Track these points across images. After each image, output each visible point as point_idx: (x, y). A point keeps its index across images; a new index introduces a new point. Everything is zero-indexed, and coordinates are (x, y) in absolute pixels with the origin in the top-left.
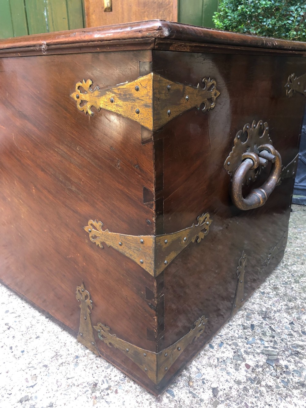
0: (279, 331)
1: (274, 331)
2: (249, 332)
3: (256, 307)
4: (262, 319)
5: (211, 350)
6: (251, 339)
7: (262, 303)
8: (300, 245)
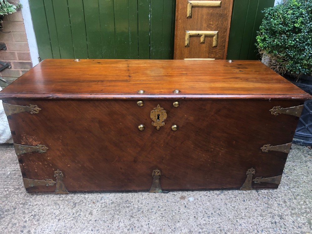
0: (288, 226)
1: (286, 226)
2: (274, 225)
3: (276, 212)
4: (280, 219)
5: (258, 233)
6: (275, 229)
7: (279, 210)
8: (296, 175)
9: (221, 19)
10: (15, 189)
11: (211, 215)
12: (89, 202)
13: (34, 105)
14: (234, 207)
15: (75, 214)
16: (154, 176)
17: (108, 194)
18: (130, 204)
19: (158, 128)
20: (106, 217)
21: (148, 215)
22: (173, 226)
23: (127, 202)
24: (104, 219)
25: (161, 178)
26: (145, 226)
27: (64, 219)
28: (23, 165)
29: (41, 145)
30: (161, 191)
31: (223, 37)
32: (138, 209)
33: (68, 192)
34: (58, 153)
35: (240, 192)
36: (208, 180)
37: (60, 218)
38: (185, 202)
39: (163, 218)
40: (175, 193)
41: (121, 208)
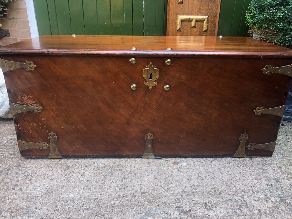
0: (285, 188)
1: (282, 188)
2: (270, 187)
3: (272, 176)
4: (276, 182)
5: (254, 194)
6: (272, 190)
7: (274, 175)
8: (290, 146)
9: (211, 4)
10: (10, 155)
11: (205, 178)
12: (81, 165)
13: (30, 61)
14: (228, 172)
15: (67, 175)
16: (147, 140)
17: (101, 159)
18: (123, 167)
19: (150, 88)
20: (98, 178)
21: (140, 177)
22: (166, 186)
23: (120, 166)
24: (96, 180)
25: (153, 142)
26: (137, 186)
27: (56, 179)
28: (18, 126)
29: (35, 105)
30: (154, 157)
31: (214, 22)
32: (131, 171)
33: (62, 156)
34: (52, 113)
35: (233, 159)
36: (201, 145)
37: (53, 178)
38: (178, 166)
39: (156, 179)
40: (168, 159)
41: (114, 171)
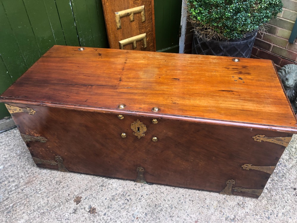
21: (181, 208)
22: (205, 205)
31: (149, 10)
32: (170, 207)
41: (157, 214)
